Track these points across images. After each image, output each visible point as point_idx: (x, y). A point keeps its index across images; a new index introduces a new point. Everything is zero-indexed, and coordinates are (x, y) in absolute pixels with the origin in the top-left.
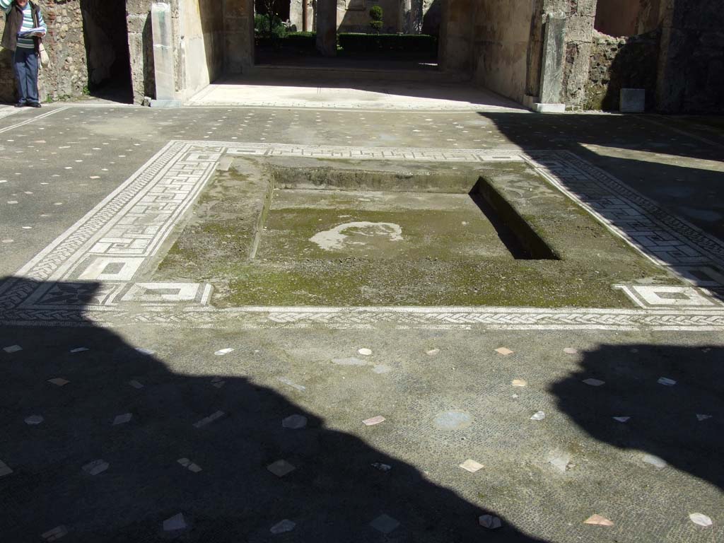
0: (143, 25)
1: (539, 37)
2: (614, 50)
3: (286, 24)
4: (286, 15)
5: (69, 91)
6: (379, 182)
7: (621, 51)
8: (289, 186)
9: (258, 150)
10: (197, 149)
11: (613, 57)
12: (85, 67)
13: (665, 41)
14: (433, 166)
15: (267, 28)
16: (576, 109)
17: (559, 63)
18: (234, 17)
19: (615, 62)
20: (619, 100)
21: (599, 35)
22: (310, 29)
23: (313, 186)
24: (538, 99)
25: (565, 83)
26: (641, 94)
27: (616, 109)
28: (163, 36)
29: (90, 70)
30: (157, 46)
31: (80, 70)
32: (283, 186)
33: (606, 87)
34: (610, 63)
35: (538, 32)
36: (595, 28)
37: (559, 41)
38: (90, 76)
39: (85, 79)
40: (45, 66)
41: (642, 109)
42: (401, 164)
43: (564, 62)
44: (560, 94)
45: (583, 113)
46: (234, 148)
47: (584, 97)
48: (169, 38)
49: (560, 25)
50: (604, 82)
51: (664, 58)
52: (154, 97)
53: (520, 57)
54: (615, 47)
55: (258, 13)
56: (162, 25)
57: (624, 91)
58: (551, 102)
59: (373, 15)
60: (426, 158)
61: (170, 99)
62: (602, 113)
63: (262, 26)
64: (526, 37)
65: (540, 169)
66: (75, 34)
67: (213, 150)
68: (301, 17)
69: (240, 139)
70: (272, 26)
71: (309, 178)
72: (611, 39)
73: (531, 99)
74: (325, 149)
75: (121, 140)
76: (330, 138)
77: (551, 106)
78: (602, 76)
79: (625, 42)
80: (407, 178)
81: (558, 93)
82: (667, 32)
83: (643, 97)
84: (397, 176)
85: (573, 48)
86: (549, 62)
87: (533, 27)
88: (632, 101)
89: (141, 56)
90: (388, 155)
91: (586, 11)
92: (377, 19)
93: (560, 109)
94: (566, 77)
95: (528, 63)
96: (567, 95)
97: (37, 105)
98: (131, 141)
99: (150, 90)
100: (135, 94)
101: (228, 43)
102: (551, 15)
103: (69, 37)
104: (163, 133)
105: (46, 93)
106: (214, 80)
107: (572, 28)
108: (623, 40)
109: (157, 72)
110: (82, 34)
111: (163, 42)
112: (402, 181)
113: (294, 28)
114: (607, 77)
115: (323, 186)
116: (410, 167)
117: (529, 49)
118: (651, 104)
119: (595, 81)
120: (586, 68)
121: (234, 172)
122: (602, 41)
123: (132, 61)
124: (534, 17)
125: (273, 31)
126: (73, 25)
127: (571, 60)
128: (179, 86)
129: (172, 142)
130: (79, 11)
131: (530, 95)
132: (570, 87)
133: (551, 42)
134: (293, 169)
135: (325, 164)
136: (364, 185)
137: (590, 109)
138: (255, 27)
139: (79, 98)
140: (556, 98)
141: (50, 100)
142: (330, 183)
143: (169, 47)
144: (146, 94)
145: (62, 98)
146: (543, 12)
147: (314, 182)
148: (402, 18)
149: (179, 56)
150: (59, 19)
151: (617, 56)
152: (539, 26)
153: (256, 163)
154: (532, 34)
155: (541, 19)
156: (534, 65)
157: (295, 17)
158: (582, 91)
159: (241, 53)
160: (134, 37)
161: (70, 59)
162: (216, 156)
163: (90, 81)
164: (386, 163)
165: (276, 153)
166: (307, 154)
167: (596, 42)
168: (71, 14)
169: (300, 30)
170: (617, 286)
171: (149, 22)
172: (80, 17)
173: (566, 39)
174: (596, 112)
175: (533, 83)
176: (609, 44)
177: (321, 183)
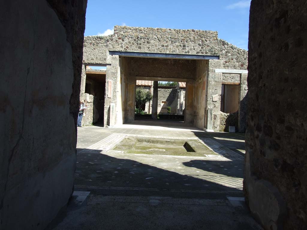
0: (108, 108)
1: (206, 113)
2: (226, 117)
3: (144, 112)
4: (144, 109)
5: (88, 124)
6: (162, 142)
7: (228, 117)
8: (141, 143)
9: (134, 135)
10: (120, 135)
11: (226, 118)
12: (92, 118)
13: (239, 114)
14: (175, 140)
15: (139, 112)
16: (217, 131)
17: (211, 119)
18: (130, 108)
19: (227, 119)
20: (228, 129)
21: (222, 113)
22: (151, 113)
23: (146, 143)
24: (207, 128)
25: (214, 125)
26: (234, 128)
27: (228, 131)
28: (113, 111)
29: (93, 119)
30: (111, 113)
31: (91, 119)
32: (140, 143)
33: (225, 126)
34: (225, 120)
35: (206, 112)
36: (221, 111)
37: (211, 114)
38: (93, 121)
39: (92, 121)
40: (84, 117)
41: (235, 132)
42: (168, 139)
43: (213, 119)
44: (213, 127)
45: (219, 132)
46: (128, 135)
47: (219, 128)
48: (114, 112)
49: (211, 110)
50: (224, 125)
51: (239, 119)
52: (109, 126)
53: (203, 118)
54: (227, 116)
55: (136, 108)
56: (113, 108)
57: (229, 127)
58: (210, 129)
59: (168, 109)
60: (174, 138)
61: (113, 126)
62: (224, 132)
63: (137, 112)
64: (204, 113)
65: (201, 141)
66: (91, 110)
67: (124, 135)
68: (148, 110)
69: (130, 134)
70: (140, 112)
71: (146, 141)
72: (225, 114)
73: (205, 128)
74: (150, 136)
75: (102, 133)
76: (152, 134)
77: (210, 130)
78: (224, 123)
79: (229, 115)
80: (169, 142)
81: (212, 127)
82: (239, 112)
83: (235, 128)
84: (166, 141)
85: (215, 116)
86: (209, 119)
87: (205, 111)
88: (232, 130)
89: (107, 115)
90: (165, 137)
91: (218, 107)
92: (169, 110)
93: (212, 131)
94: (214, 123)
95: (204, 120)
96: (214, 127)
97: (81, 126)
98: (105, 133)
99: (108, 124)
100: (104, 125)
101: (128, 114)
102: (209, 108)
103: (89, 111)
104: (112, 132)
105: (83, 124)
106: (124, 124)
107: (215, 111)
108: (228, 114)
109: (110, 119)
110: (93, 110)
111: (113, 112)
112: (168, 142)
113: (146, 113)
114: (225, 124)
115: (149, 143)
116: (170, 140)
117: (204, 116)
118: (237, 131)
119: (222, 124)
120: (219, 121)
121: (128, 139)
122: (223, 114)
123: (104, 117)
124: (205, 108)
125: (140, 113)
126: (91, 108)
127: (215, 119)
128: (115, 123)
129: (114, 133)
130: (93, 105)
131: (205, 127)
132: (215, 125)
133: (209, 114)
134: (142, 139)
135: (150, 138)
136: (158, 143)
137: (221, 131)
138: (135, 112)
139: (90, 126)
140: (211, 128)
141: (83, 126)
142: (150, 142)
143: (114, 114)
144: (107, 125)
145: (86, 126)
146: (207, 107)
147: (147, 142)
148: (177, 111)
149: (116, 116)
150: (88, 107)
151: (227, 118)
152: (206, 110)
153: (133, 138)
154: (205, 112)
155: (207, 109)
156: (206, 120)
157: (146, 110)
158: (218, 127)
159: (131, 117)
160: (106, 111)
161: (89, 116)
162: (125, 136)
163: (93, 122)
164: (164, 139)
165: (138, 136)
166: (145, 137)
167: (221, 114)
168: (91, 106)
169: (148, 113)
170: (204, 155)
171: (110, 108)
172: (93, 106)
173: (213, 114)
174: (223, 132)
175: (206, 125)
176: (225, 115)
177: (148, 142)
